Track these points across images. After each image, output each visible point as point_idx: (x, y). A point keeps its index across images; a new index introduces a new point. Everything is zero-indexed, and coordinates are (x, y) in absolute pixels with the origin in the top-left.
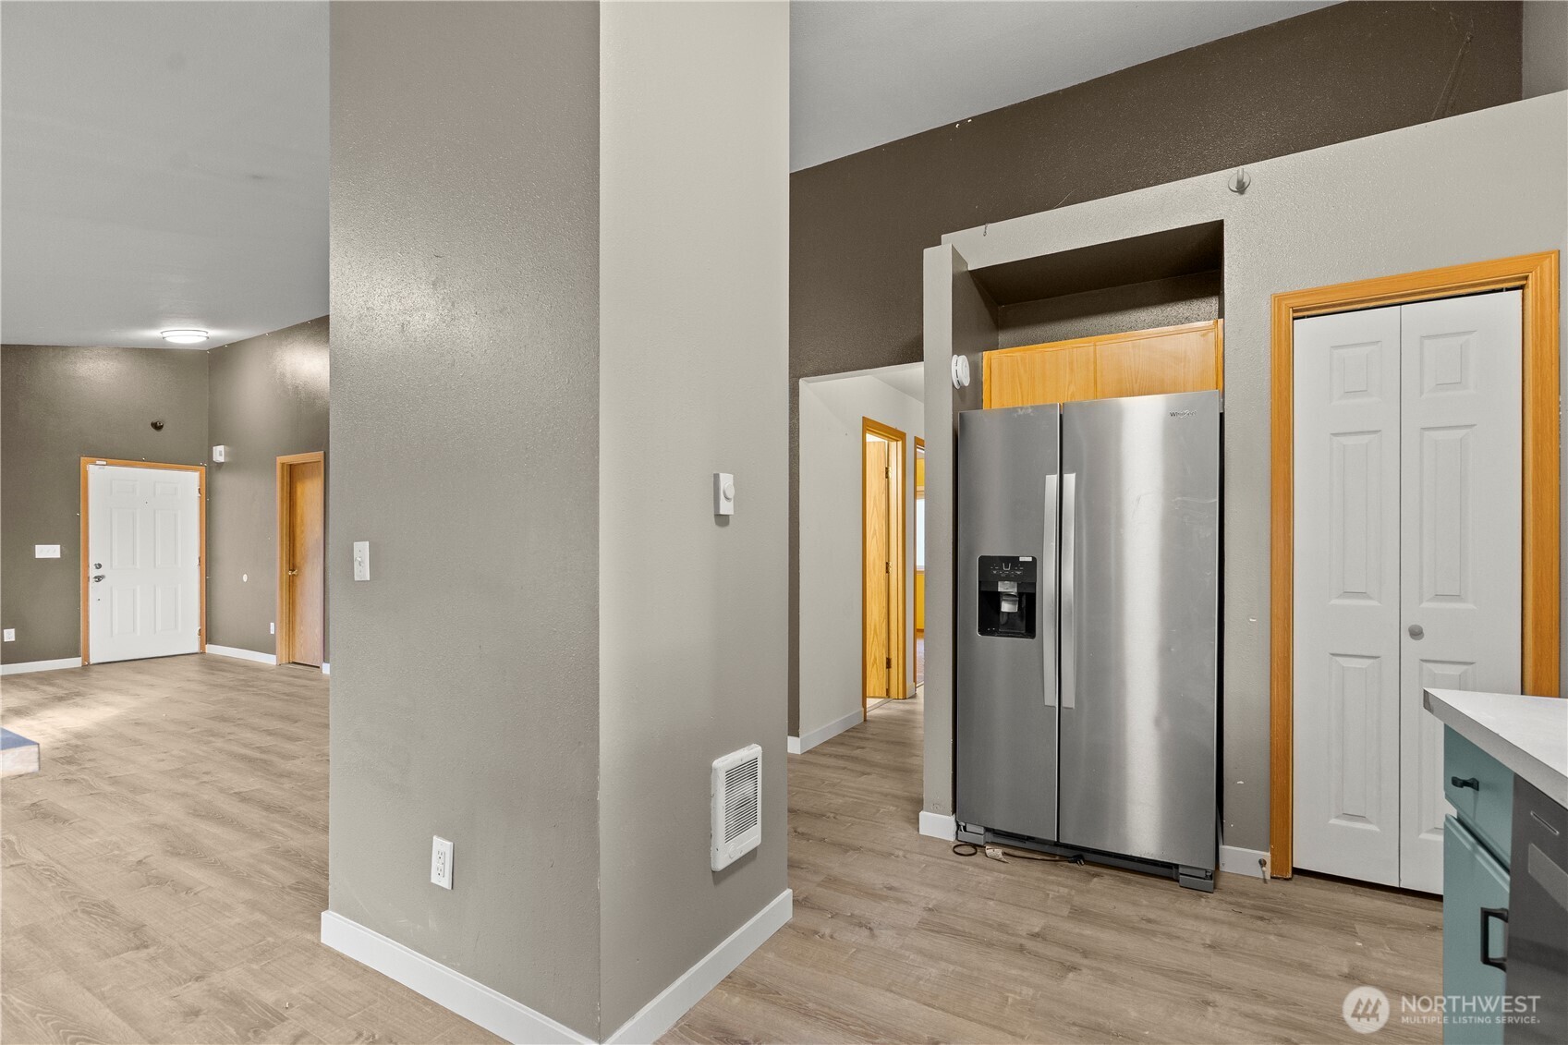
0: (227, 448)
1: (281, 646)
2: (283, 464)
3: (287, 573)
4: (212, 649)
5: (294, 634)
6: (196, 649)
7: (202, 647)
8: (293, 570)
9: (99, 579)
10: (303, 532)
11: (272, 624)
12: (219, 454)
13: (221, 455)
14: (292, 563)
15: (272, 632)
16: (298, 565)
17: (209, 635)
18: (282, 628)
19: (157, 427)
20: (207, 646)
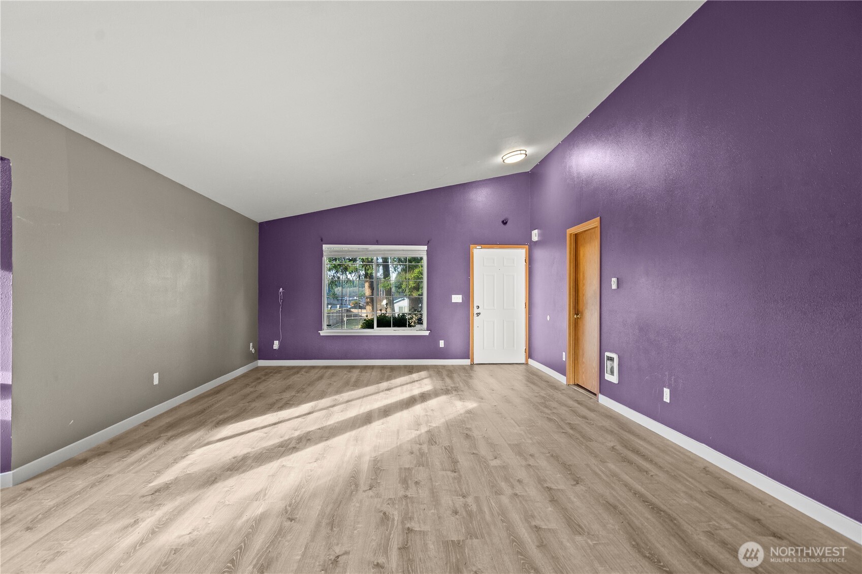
0: (539, 231)
1: (569, 369)
2: (571, 234)
3: (573, 316)
4: (531, 362)
5: (578, 363)
6: (523, 361)
7: (527, 360)
8: (577, 314)
9: (478, 314)
10: (584, 285)
11: (564, 353)
12: (535, 235)
13: (536, 236)
14: (577, 310)
15: (564, 359)
16: (581, 310)
17: (530, 354)
18: (570, 357)
19: (505, 223)
20: (529, 360)
